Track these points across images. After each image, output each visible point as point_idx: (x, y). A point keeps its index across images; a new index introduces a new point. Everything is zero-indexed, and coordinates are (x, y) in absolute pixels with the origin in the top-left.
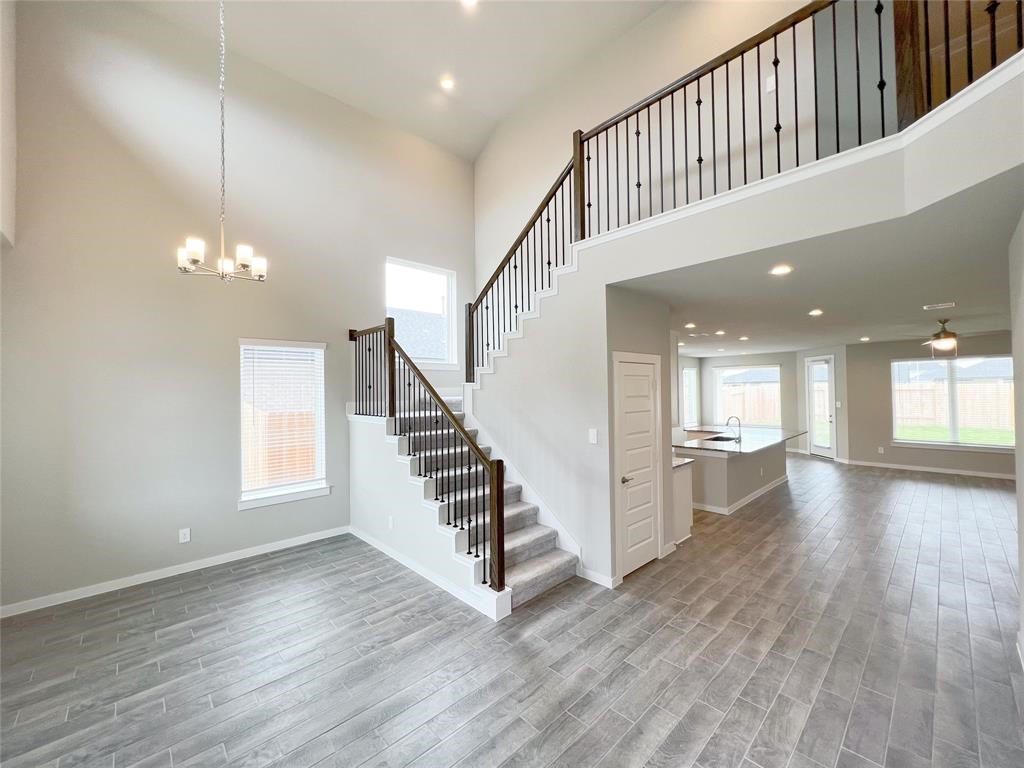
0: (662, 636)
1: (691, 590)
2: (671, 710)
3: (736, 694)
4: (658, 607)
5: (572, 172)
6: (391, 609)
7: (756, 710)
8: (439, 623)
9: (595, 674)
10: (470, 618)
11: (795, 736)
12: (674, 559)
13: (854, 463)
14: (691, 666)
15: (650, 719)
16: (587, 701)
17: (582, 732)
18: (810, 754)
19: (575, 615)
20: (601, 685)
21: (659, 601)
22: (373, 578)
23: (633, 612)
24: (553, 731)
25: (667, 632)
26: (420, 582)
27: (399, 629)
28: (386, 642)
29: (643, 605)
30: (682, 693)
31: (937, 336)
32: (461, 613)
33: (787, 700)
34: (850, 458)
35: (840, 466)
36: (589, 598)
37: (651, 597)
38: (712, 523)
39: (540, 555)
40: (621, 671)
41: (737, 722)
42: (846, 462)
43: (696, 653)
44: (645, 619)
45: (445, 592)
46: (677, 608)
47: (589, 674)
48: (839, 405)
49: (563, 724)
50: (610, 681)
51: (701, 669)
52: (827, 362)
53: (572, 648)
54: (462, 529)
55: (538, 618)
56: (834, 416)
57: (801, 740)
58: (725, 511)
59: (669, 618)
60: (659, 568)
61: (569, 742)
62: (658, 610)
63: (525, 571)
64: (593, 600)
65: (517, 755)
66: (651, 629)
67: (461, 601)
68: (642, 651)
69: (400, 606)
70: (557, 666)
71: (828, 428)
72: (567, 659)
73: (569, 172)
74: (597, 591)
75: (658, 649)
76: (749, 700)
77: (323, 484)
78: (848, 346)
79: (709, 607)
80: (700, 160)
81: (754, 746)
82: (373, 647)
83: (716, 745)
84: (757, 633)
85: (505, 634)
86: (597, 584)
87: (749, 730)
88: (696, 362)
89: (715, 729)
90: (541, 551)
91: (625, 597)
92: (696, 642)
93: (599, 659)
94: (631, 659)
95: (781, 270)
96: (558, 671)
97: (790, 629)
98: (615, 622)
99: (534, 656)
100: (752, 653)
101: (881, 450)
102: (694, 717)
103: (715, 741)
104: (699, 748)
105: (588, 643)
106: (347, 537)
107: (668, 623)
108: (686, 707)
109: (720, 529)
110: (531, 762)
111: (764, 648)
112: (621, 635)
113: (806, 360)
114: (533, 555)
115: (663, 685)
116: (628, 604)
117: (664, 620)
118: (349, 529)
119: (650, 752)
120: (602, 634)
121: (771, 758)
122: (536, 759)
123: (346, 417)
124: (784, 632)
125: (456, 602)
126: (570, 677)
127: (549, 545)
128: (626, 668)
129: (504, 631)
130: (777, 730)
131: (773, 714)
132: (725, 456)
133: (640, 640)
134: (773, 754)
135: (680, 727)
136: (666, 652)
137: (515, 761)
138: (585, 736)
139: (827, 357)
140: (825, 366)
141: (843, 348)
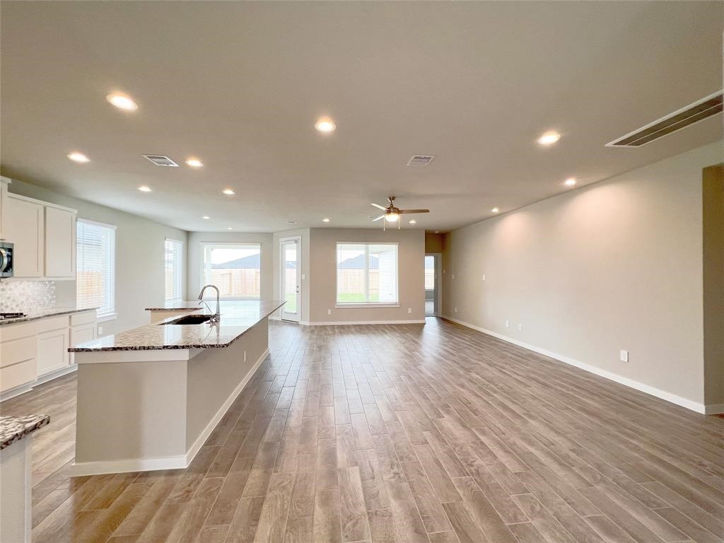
13: (313, 324)
31: (389, 211)
34: (311, 320)
35: (303, 327)
42: (307, 324)
48: (303, 278)
52: (296, 242)
56: (300, 287)
71: (295, 297)
78: (311, 229)
88: (183, 236)
101: (329, 312)
113: (281, 240)
139: (296, 238)
140: (295, 245)
141: (308, 231)
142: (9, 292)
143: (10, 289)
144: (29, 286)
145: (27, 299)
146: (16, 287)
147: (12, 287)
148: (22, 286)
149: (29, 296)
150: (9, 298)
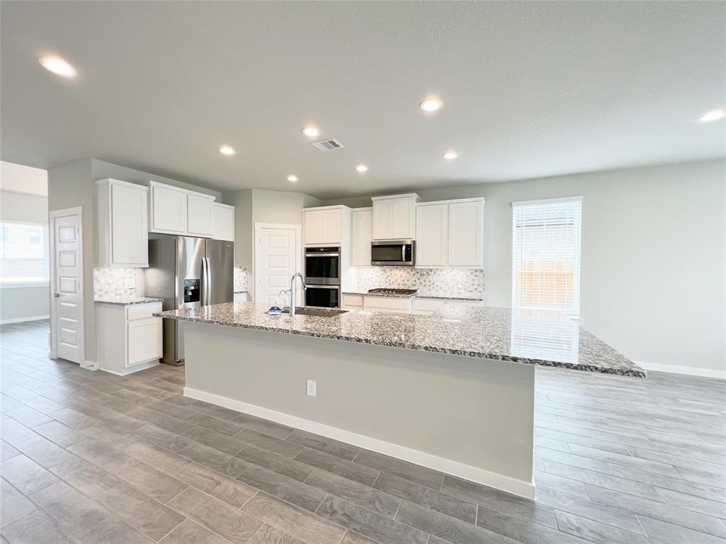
142: (443, 277)
143: (444, 275)
144: (458, 273)
145: (457, 285)
146: (448, 273)
147: (445, 273)
148: (453, 273)
149: (458, 282)
150: (442, 282)
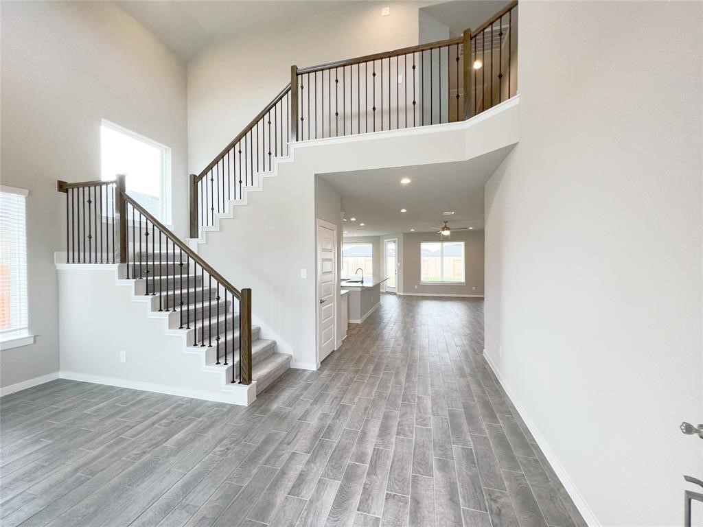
0: (354, 387)
1: (359, 361)
2: (375, 418)
3: (400, 402)
4: (346, 374)
5: (290, 92)
6: (148, 422)
7: (410, 405)
8: (200, 419)
9: (328, 415)
10: (225, 410)
11: (430, 411)
12: (344, 349)
13: (405, 294)
14: (375, 396)
15: (367, 426)
16: (330, 430)
17: (335, 445)
18: (438, 414)
19: (300, 389)
20: (334, 419)
21: (345, 371)
22: (113, 406)
23: (333, 379)
24: (318, 451)
25: (356, 385)
26: (165, 399)
27: (164, 433)
28: (156, 445)
29: (337, 374)
30: (377, 408)
31: (443, 229)
32: (216, 408)
33: (421, 397)
34: (404, 292)
35: (400, 296)
36: (305, 378)
37: (340, 369)
38: (354, 329)
39: (266, 358)
40: (341, 411)
41: (406, 413)
42: (402, 294)
43: (375, 390)
44: (341, 381)
45: (193, 399)
46: (356, 372)
47: (324, 417)
48: (399, 265)
49: (322, 445)
50: (337, 416)
51: (380, 396)
52: (395, 242)
53: (308, 406)
54: (210, 346)
55: (277, 397)
56: (397, 271)
57: (432, 411)
58: (359, 322)
59: (354, 377)
60: (337, 355)
61: (330, 452)
62: (346, 375)
63: (261, 369)
64: (307, 378)
65: (302, 471)
66: (348, 385)
67: (211, 402)
68: (348, 397)
69: (155, 418)
70: (304, 417)
72: (307, 413)
73: (287, 92)
74: (308, 374)
75: (356, 394)
76: (407, 402)
77: (25, 334)
78: (404, 234)
79: (371, 367)
80: (374, 109)
81: (416, 420)
82: (144, 452)
83: (401, 426)
84: (397, 374)
85: (259, 411)
86: (305, 370)
87: (412, 414)
89: (398, 419)
90: (267, 355)
91: (326, 372)
92: (372, 385)
93: (326, 406)
94: (344, 402)
95: (405, 181)
96: (305, 420)
97: (410, 369)
98: (326, 387)
99: (286, 417)
100: (398, 383)
101: (416, 287)
102: (387, 417)
103: (400, 424)
104: (395, 430)
105: (316, 401)
106: (58, 382)
107: (355, 379)
108: (381, 415)
109: (359, 331)
110: (313, 471)
111: (403, 380)
112: (333, 392)
113: (385, 240)
114: (261, 359)
115: (366, 408)
116: (329, 376)
117: (352, 379)
118: (61, 375)
119: (374, 440)
120: (322, 395)
121: (425, 422)
122: (315, 468)
123: (55, 267)
124: (408, 370)
125: (208, 403)
126: (314, 421)
127: (272, 351)
128: (343, 407)
129: (256, 410)
130: (422, 411)
131: (418, 405)
132: (360, 289)
133: (344, 392)
134: (425, 420)
135: (383, 424)
136: (360, 393)
137: (303, 475)
138: (337, 446)
139: (394, 239)
140: (394, 244)
141: (402, 235)
